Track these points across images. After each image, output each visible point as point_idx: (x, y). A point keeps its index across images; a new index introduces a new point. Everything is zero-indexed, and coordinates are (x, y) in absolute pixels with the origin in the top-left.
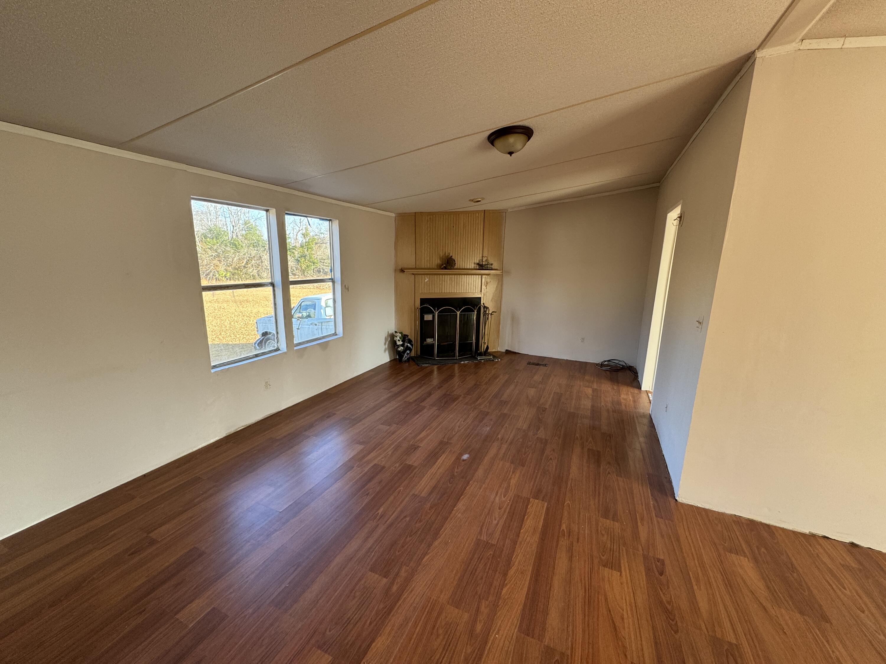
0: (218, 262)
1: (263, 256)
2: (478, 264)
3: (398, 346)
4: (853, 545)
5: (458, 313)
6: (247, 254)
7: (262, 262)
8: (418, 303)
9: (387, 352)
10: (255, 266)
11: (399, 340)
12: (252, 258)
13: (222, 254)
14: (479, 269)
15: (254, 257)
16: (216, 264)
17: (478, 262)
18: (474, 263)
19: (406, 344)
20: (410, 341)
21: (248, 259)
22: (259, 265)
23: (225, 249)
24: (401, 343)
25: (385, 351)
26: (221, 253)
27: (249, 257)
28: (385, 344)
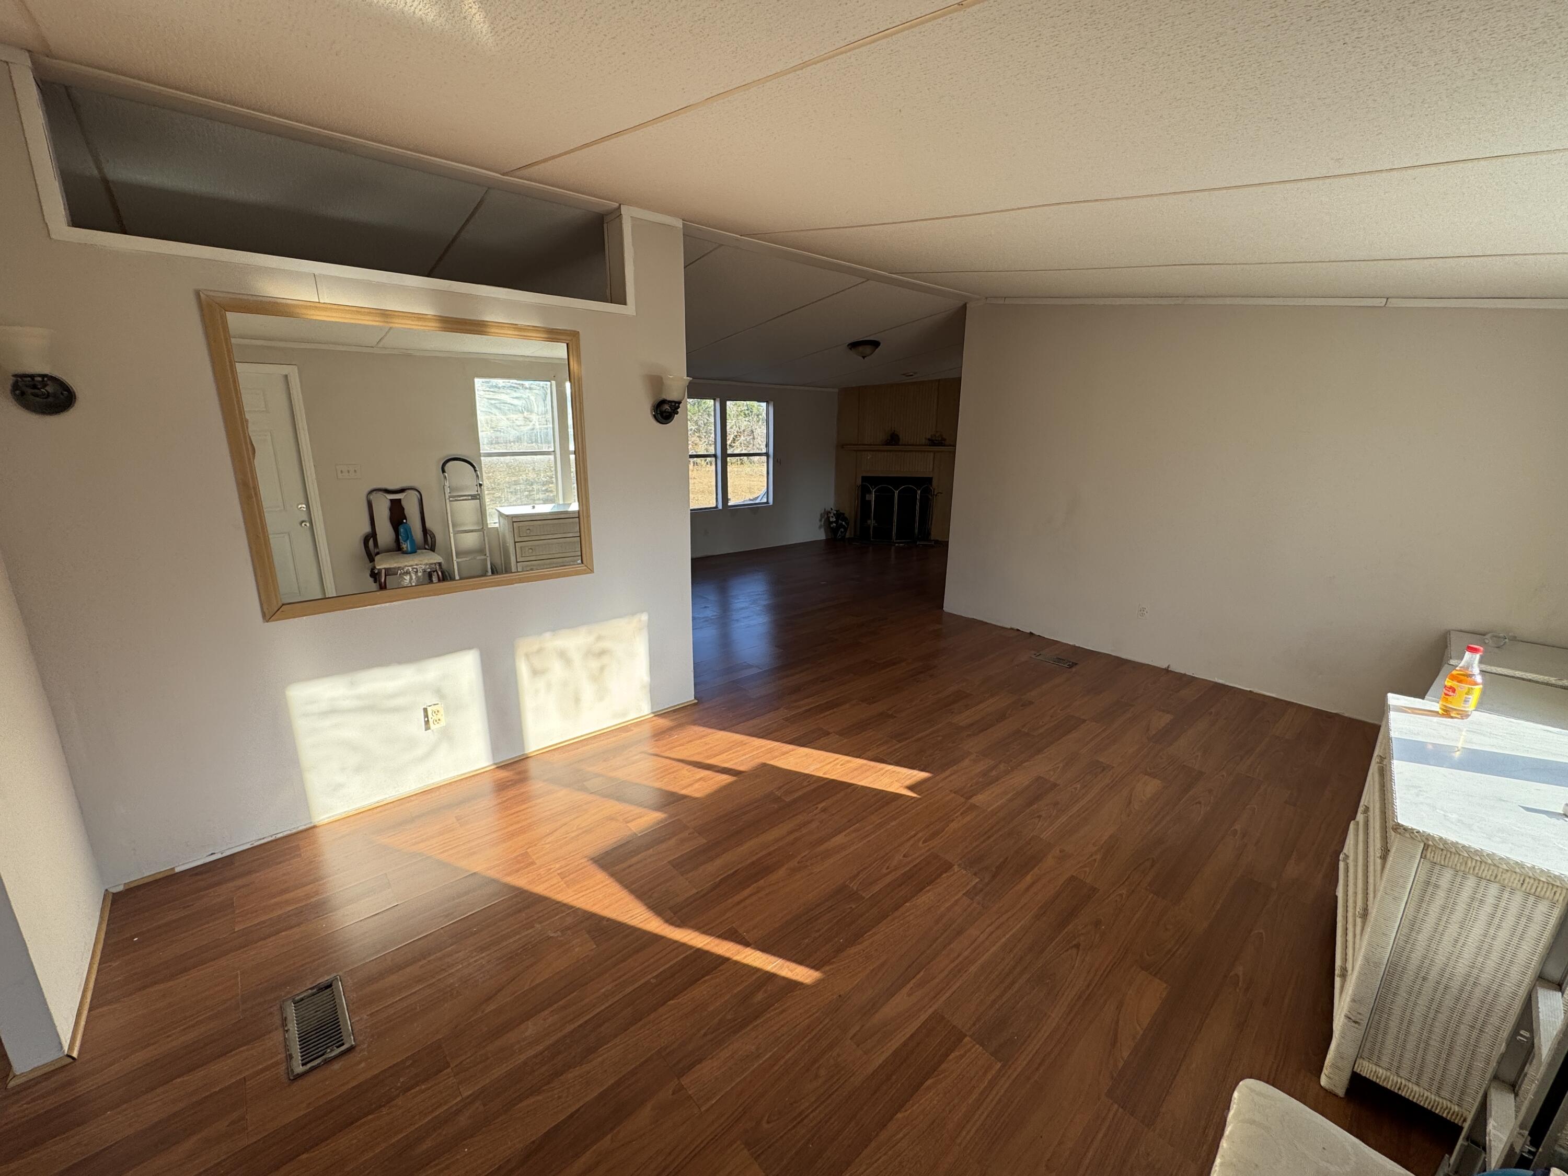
0: (698, 439)
1: (756, 429)
2: (929, 439)
3: (832, 522)
4: (1031, 633)
5: (897, 492)
6: (735, 426)
7: (754, 438)
8: (859, 482)
9: (822, 530)
10: (744, 444)
11: (832, 517)
12: (740, 432)
13: (704, 428)
14: (930, 445)
15: (744, 431)
16: (695, 442)
17: (930, 437)
18: (926, 439)
19: (840, 521)
20: (845, 519)
21: (736, 434)
22: (750, 444)
23: (708, 420)
24: (835, 520)
25: (820, 527)
26: (703, 426)
27: (738, 432)
28: (821, 520)
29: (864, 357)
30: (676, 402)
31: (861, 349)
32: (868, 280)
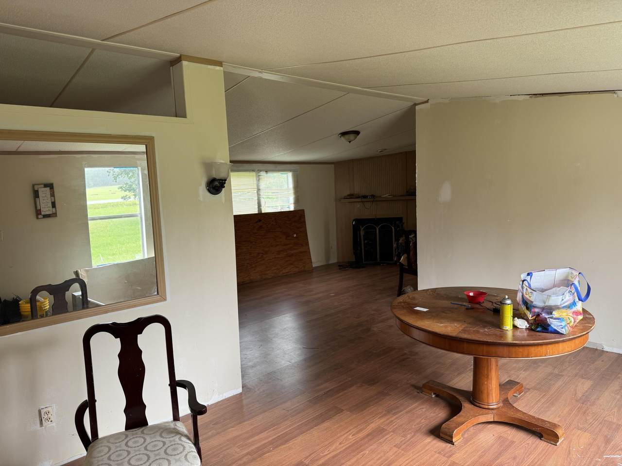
5: (378, 228)
8: (352, 223)
29: (350, 142)
30: (222, 180)
31: (347, 136)
32: (349, 93)
